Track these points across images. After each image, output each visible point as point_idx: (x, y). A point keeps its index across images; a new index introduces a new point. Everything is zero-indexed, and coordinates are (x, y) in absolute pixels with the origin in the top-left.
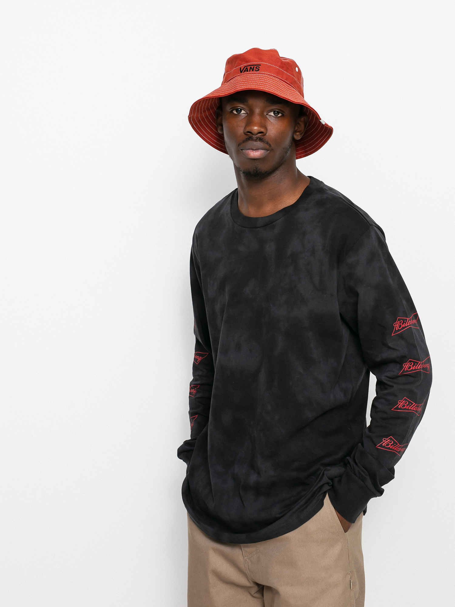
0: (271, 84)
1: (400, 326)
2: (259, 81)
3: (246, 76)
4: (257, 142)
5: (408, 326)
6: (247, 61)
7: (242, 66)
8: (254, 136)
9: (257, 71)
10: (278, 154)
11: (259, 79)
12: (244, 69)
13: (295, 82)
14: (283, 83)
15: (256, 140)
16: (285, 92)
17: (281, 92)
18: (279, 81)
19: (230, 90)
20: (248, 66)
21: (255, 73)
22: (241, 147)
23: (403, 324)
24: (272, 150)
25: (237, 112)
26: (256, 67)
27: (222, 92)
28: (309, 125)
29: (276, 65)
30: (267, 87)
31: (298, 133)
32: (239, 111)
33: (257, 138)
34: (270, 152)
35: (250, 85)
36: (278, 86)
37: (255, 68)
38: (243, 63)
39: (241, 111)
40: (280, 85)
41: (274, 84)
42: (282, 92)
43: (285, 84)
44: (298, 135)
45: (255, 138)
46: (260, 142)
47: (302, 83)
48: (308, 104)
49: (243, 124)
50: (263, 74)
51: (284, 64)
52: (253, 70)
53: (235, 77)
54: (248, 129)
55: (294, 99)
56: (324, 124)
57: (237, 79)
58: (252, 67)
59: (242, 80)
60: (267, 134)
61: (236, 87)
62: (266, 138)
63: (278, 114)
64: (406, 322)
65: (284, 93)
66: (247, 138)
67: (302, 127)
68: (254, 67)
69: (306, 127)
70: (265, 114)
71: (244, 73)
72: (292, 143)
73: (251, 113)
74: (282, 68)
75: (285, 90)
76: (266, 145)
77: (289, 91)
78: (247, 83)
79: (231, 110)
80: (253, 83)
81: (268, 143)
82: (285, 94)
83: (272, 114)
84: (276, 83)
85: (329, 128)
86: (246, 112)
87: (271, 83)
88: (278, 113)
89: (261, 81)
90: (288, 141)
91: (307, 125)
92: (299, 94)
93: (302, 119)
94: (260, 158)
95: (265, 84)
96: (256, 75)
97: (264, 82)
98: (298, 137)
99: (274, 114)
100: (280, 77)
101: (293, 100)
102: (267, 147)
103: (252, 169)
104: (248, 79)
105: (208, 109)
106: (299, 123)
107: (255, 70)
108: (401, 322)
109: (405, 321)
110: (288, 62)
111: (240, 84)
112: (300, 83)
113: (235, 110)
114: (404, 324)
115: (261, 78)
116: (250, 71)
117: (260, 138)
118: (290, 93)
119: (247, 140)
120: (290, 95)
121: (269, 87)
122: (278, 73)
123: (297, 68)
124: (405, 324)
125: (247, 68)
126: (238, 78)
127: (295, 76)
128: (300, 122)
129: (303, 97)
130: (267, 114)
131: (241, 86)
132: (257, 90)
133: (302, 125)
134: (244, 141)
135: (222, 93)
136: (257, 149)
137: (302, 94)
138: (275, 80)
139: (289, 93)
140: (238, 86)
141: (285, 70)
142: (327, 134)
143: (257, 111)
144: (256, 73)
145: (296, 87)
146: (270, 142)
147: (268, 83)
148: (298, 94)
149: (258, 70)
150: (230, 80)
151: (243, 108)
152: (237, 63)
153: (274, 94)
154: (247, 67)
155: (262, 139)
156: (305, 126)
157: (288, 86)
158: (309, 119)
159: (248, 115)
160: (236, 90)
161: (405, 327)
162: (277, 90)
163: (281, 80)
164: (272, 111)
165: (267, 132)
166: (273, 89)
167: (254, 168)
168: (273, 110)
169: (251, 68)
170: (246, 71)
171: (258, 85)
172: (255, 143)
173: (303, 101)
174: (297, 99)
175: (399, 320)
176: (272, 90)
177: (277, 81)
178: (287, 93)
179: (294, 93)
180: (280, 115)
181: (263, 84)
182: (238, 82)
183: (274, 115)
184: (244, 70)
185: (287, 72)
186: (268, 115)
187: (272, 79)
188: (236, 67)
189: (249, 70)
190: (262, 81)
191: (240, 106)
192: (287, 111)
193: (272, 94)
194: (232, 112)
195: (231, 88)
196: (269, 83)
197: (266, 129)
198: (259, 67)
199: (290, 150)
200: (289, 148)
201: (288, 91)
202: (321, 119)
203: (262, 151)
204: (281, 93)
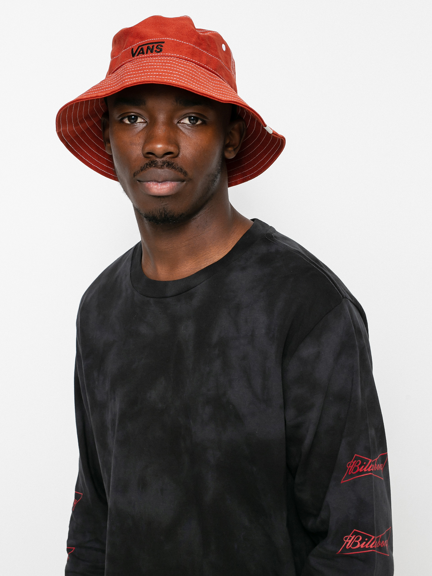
0: (181, 73)
1: (355, 469)
2: (161, 69)
3: (141, 61)
4: (163, 170)
5: (367, 472)
6: (142, 38)
7: (135, 46)
8: (158, 159)
9: (159, 52)
10: (200, 184)
11: (162, 65)
12: (139, 50)
13: (222, 67)
14: (202, 70)
15: (161, 166)
16: (205, 84)
17: (198, 84)
18: (196, 66)
19: (114, 86)
20: (144, 45)
21: (155, 56)
22: (138, 177)
23: (360, 466)
24: (190, 180)
25: (129, 121)
26: (157, 46)
27: (102, 89)
28: (247, 136)
29: (189, 42)
30: (175, 77)
31: (230, 149)
32: (133, 119)
33: (164, 163)
34: (186, 184)
35: (147, 75)
36: (193, 75)
37: (155, 47)
38: (136, 41)
39: (136, 118)
40: (197, 73)
41: (186, 71)
42: (201, 85)
43: (205, 71)
44: (230, 152)
45: (160, 164)
46: (169, 168)
47: (233, 69)
48: (244, 102)
49: (140, 141)
50: (168, 56)
51: (203, 40)
52: (152, 52)
53: (124, 64)
54: (148, 149)
55: (221, 96)
56: (271, 132)
57: (127, 68)
58: (151, 46)
59: (134, 68)
60: (180, 156)
61: (124, 80)
62: (178, 161)
63: (197, 121)
64: (365, 465)
65: (204, 86)
66: (147, 164)
67: (236, 138)
68: (153, 46)
69: (244, 136)
70: (176, 121)
71: (138, 57)
72: (222, 166)
73: (152, 123)
74: (199, 45)
75: (205, 81)
76: (180, 173)
77: (213, 83)
78: (141, 73)
79: (120, 118)
80: (152, 72)
81: (182, 169)
82: (206, 87)
83: (186, 121)
84: (190, 70)
85: (279, 139)
86: (144, 120)
87: (182, 70)
88: (196, 119)
89: (164, 69)
90: (215, 162)
91: (244, 134)
92: (229, 86)
93: (236, 126)
94: (169, 194)
95: (171, 73)
96: (156, 60)
97: (170, 70)
98: (231, 155)
99: (190, 120)
100: (196, 60)
101: (218, 97)
102: (182, 176)
103: (157, 212)
104: (145, 66)
105: (87, 118)
106: (231, 132)
107: (155, 51)
108: (358, 462)
109: (365, 463)
110: (209, 36)
111: (131, 75)
112: (230, 69)
113: (127, 118)
114: (362, 467)
115: (165, 63)
116: (147, 53)
117: (168, 163)
118: (214, 86)
119: (147, 167)
120: (213, 89)
121: (177, 78)
122: (193, 54)
123: (223, 46)
124: (364, 467)
125: (142, 49)
126: (129, 66)
127: (221, 57)
128: (233, 132)
129: (236, 91)
130: (178, 122)
131: (132, 78)
132: (158, 83)
133: (237, 136)
134: (143, 169)
135: (101, 92)
136: (164, 181)
137: (233, 86)
138: (189, 66)
139: (212, 85)
140: (127, 79)
141: (203, 49)
142: (276, 147)
143: (161, 117)
144: (157, 56)
145: (224, 75)
146: (185, 169)
147: (176, 71)
148: (226, 87)
149: (161, 51)
150: (117, 69)
151: (140, 114)
152: (126, 41)
153: (187, 89)
154: (143, 47)
155: (172, 164)
156: (241, 136)
157: (210, 75)
158: (246, 127)
159: (147, 125)
160: (125, 84)
161: (363, 472)
162: (192, 81)
163: (198, 65)
164: (185, 118)
165: (179, 151)
166: (185, 81)
167: (161, 211)
168: (188, 115)
169: (148, 48)
170: (141, 53)
171: (160, 75)
172: (159, 171)
173: (236, 97)
174: (225, 95)
175: (356, 459)
176: (184, 83)
177: (192, 67)
178: (210, 87)
179: (221, 85)
180: (199, 122)
181: (168, 73)
182: (127, 72)
183: (190, 122)
184: (138, 52)
185: (207, 51)
186: (181, 123)
187: (184, 64)
188: (125, 48)
189: (145, 52)
190: (166, 69)
191: (134, 111)
192: (211, 115)
193: (183, 89)
194: (121, 121)
195: (115, 82)
196: (178, 72)
197: (178, 147)
198: (162, 46)
199: (219, 176)
200: (216, 173)
201: (211, 82)
202: (266, 126)
203: (174, 184)
204: (198, 87)
